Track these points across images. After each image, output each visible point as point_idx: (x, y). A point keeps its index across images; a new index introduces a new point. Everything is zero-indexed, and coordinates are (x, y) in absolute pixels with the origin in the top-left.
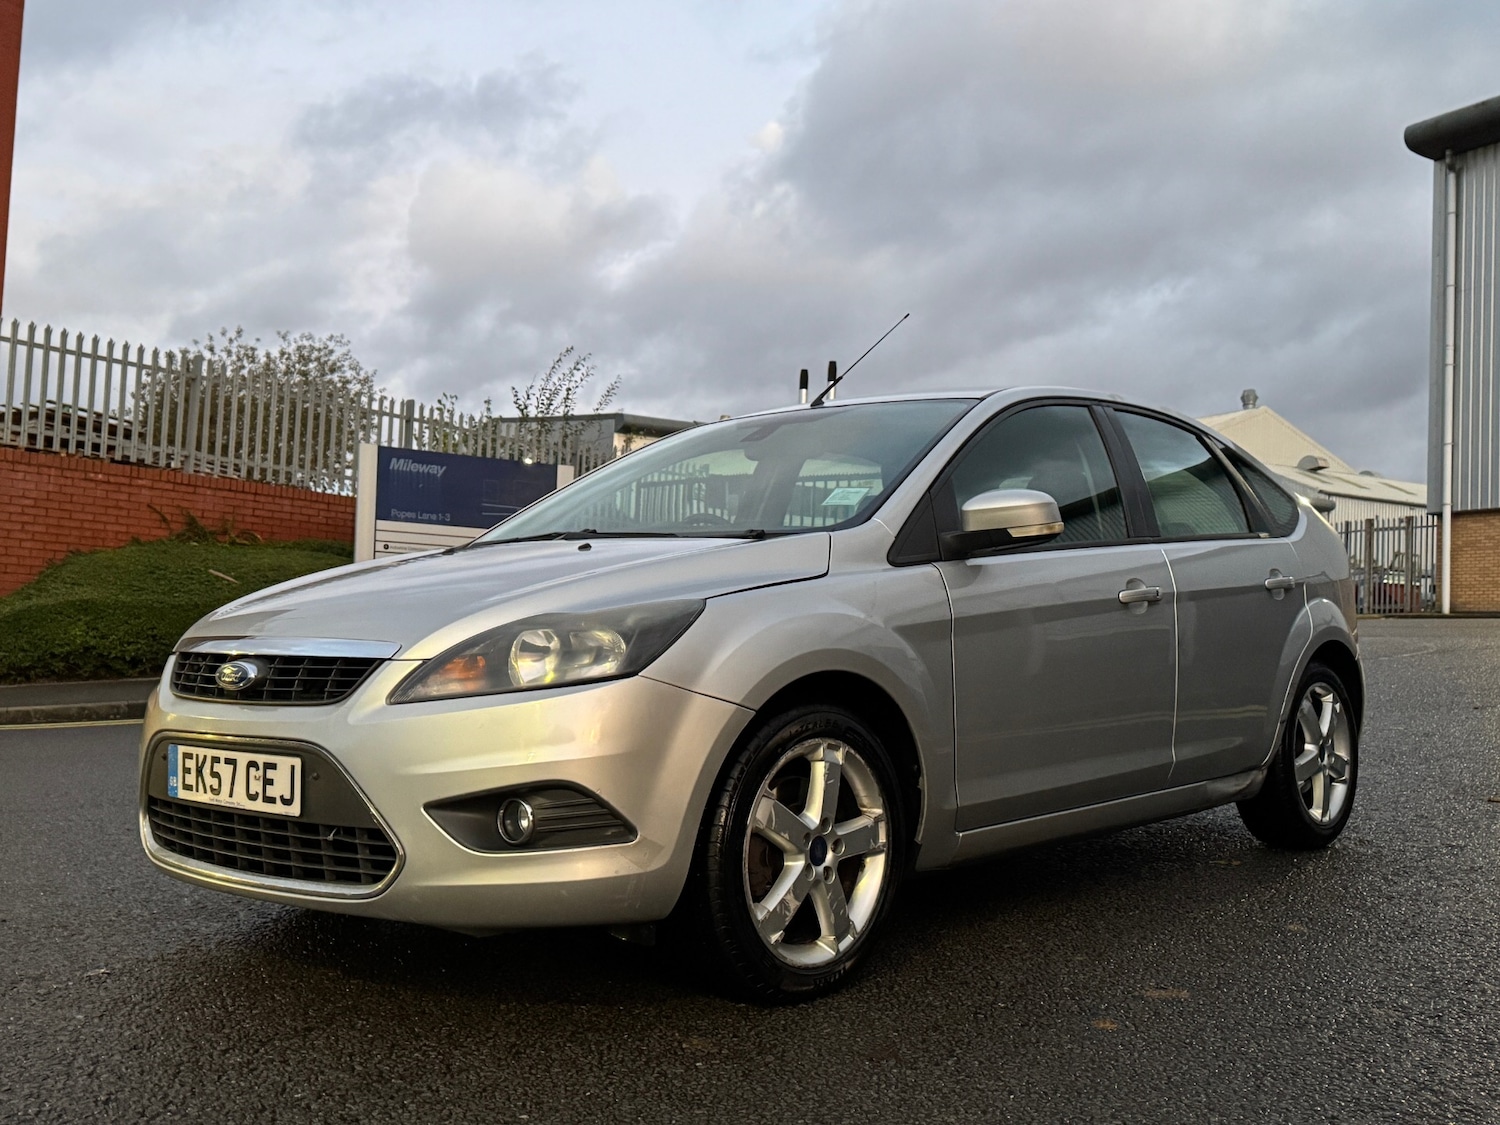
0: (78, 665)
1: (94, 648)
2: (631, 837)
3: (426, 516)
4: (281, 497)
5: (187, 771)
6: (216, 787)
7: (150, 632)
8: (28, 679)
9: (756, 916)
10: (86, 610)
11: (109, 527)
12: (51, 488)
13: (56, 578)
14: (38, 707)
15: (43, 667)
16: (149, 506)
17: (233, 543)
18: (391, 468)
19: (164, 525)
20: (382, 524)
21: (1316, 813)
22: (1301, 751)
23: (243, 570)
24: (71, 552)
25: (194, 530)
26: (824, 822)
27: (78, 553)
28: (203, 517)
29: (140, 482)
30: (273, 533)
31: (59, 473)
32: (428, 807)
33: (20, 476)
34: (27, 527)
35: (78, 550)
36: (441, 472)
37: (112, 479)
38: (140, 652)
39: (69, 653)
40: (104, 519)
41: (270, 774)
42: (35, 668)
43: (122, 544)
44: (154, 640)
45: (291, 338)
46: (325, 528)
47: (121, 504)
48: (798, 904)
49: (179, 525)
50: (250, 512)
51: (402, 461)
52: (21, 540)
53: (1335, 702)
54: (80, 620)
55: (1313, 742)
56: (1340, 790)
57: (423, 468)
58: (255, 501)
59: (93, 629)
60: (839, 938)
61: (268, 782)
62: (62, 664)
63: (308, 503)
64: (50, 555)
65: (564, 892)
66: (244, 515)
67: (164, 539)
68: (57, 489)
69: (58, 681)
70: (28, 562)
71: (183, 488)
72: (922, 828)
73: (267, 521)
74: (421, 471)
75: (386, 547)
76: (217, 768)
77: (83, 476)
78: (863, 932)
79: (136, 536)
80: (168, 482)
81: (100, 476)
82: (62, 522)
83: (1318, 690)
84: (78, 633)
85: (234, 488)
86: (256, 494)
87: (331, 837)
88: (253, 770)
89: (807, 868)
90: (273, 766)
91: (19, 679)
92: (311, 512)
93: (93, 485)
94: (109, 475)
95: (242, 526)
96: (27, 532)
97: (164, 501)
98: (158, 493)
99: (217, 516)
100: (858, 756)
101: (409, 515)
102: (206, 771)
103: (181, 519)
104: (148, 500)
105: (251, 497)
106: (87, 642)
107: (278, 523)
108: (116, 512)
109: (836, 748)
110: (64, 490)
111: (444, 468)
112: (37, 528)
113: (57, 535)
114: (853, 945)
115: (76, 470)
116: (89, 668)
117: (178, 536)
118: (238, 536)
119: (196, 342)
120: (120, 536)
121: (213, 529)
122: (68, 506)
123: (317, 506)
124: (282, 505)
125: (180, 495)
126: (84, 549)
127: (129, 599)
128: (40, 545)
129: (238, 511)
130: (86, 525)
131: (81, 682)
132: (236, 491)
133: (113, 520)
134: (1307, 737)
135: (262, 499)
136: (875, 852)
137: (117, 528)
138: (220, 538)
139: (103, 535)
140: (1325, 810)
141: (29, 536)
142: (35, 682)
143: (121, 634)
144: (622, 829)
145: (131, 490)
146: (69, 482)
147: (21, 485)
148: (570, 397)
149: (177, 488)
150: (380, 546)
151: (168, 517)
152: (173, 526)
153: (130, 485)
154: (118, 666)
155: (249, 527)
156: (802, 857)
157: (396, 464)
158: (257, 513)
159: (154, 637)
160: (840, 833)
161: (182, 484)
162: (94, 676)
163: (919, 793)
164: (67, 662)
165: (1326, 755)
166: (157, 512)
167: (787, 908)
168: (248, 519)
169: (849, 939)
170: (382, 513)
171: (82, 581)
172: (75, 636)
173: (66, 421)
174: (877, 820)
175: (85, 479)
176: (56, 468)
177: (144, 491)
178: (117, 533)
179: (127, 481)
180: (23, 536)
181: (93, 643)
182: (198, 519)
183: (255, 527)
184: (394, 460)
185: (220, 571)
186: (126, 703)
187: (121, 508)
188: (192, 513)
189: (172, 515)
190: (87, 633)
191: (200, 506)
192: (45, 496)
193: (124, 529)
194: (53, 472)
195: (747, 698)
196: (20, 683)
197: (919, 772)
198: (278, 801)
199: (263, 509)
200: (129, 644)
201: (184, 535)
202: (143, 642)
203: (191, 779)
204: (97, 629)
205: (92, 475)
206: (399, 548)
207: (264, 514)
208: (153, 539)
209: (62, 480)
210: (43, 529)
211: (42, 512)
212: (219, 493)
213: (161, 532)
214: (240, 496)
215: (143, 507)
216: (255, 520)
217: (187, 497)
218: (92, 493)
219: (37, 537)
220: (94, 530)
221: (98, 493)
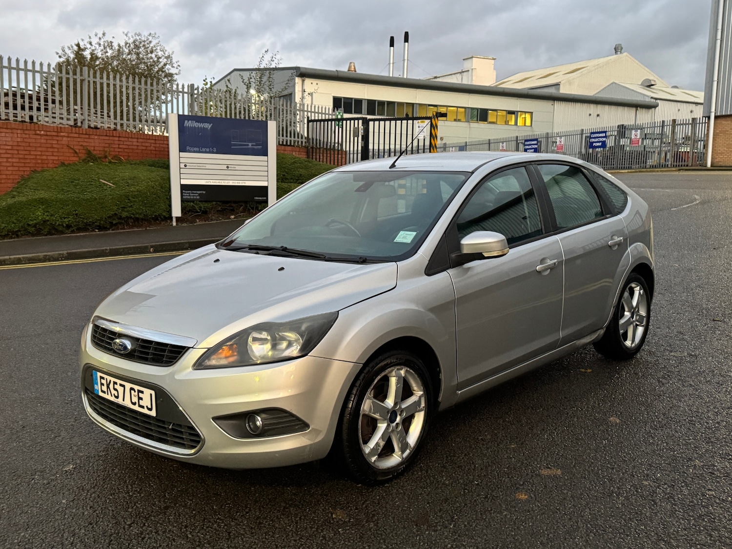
0: (41, 229)
1: (48, 221)
2: (307, 429)
3: (204, 150)
4: (132, 138)
5: (102, 384)
6: (116, 395)
7: (74, 212)
8: (18, 236)
9: (365, 453)
10: (42, 203)
11: (49, 157)
12: (19, 140)
13: (26, 186)
14: (24, 256)
15: (25, 230)
16: (68, 146)
17: (110, 162)
18: (185, 125)
19: (76, 155)
20: (182, 154)
21: (628, 343)
22: (622, 315)
23: (116, 179)
24: (32, 171)
25: (90, 157)
26: (396, 404)
27: (35, 171)
28: (94, 150)
29: (62, 134)
30: (129, 156)
31: (22, 132)
32: (215, 419)
34: (10, 160)
35: (35, 170)
36: (210, 127)
37: (48, 133)
38: (70, 222)
39: (36, 224)
40: (47, 154)
41: (141, 395)
42: (20, 231)
43: (57, 166)
44: (77, 216)
45: (130, 35)
46: (155, 152)
47: (54, 146)
48: (384, 443)
49: (83, 155)
50: (117, 146)
51: (190, 122)
52: (7, 167)
53: (640, 289)
54: (40, 208)
55: (629, 311)
56: (640, 330)
57: (201, 125)
58: (119, 141)
59: (47, 212)
60: (403, 452)
61: (140, 399)
62: (33, 229)
63: (145, 140)
64: (22, 173)
65: (277, 455)
66: (115, 148)
67: (77, 162)
68: (22, 140)
69: (32, 236)
70: (11, 177)
71: (83, 136)
72: (441, 395)
73: (126, 150)
74: (200, 126)
75: (185, 166)
76: (116, 387)
77: (34, 133)
78: (414, 447)
79: (62, 161)
80: (76, 133)
81: (42, 132)
82: (26, 157)
83: (633, 285)
84: (39, 214)
85: (108, 135)
86: (119, 137)
87: (170, 427)
88: (132, 391)
89: (388, 426)
90: (142, 392)
91: (13, 236)
92: (147, 144)
93: (39, 137)
94: (46, 131)
95: (114, 153)
96: (10, 162)
97: (75, 143)
98: (71, 139)
99: (101, 149)
100: (411, 371)
101: (196, 149)
102: (111, 386)
103: (84, 151)
104: (67, 143)
105: (117, 139)
106: (45, 218)
107: (131, 151)
108: (52, 150)
109: (401, 369)
110: (25, 140)
111: (211, 124)
112: (14, 160)
113: (24, 163)
114: (410, 454)
115: (30, 130)
116: (46, 230)
117: (83, 160)
118: (112, 159)
119: (83, 40)
120: (55, 162)
121: (100, 155)
122: (29, 148)
123: (150, 141)
124: (133, 142)
125: (82, 140)
126: (38, 169)
127: (62, 197)
128: (16, 169)
129: (111, 146)
130: (38, 157)
131: (44, 237)
132: (109, 136)
133: (50, 154)
134: (626, 309)
135: (123, 139)
136: (420, 411)
137: (53, 158)
138: (103, 160)
139: (46, 162)
140: (633, 341)
141: (11, 164)
142: (21, 237)
143: (60, 214)
144: (303, 425)
145: (57, 138)
146: (27, 136)
147: (4, 139)
148: (271, 76)
149: (81, 136)
150: (182, 166)
151: (77, 151)
152: (80, 155)
153: (57, 136)
154: (60, 229)
155: (117, 153)
156: (386, 421)
157: (188, 124)
158: (121, 146)
159: (76, 214)
160: (403, 406)
161: (82, 134)
162: (50, 233)
163: (440, 380)
164: (36, 227)
165: (635, 316)
166: (73, 149)
167: (379, 446)
168: (116, 150)
169: (408, 452)
170: (182, 149)
171: (39, 188)
172: (38, 216)
173: (23, 96)
174: (420, 397)
175: (35, 134)
176: (20, 129)
177: (64, 139)
178: (53, 160)
180: (8, 164)
181: (47, 218)
182: (91, 151)
183: (120, 154)
184: (186, 121)
185: (105, 180)
186: (66, 252)
187: (54, 148)
188: (89, 148)
189: (79, 149)
190: (44, 214)
191: (93, 144)
192: (15, 144)
193: (56, 158)
194: (19, 131)
195: (358, 359)
196: (14, 238)
197: (440, 372)
198: (145, 408)
199: (123, 144)
200: (65, 218)
201: (85, 159)
202: (71, 217)
203: (105, 388)
204: (49, 212)
205: (38, 132)
206: (192, 166)
207: (124, 147)
208: (71, 162)
209: (24, 136)
210: (17, 160)
211: (16, 152)
212: (101, 137)
213: (74, 159)
214: (111, 138)
215: (65, 147)
216: (120, 150)
217: (86, 140)
218: (39, 141)
219: (15, 164)
220: (42, 159)
221: (43, 141)
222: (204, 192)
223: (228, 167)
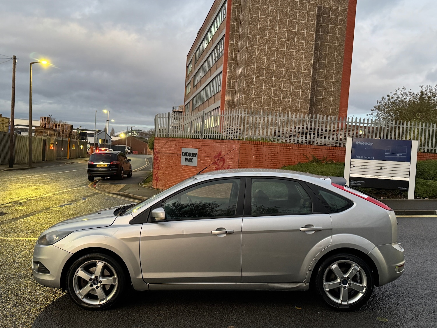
3: (366, 157)
4: (341, 150)
11: (292, 160)
12: (278, 151)
16: (303, 154)
18: (356, 144)
19: (307, 159)
20: (352, 160)
24: (283, 166)
25: (315, 160)
28: (318, 156)
29: (301, 148)
30: (339, 160)
31: (280, 147)
33: (271, 148)
34: (272, 160)
36: (372, 144)
37: (293, 148)
40: (292, 158)
43: (296, 164)
47: (296, 154)
49: (311, 159)
50: (332, 155)
51: (359, 142)
52: (271, 163)
66: (330, 155)
67: (307, 163)
68: (280, 151)
71: (312, 149)
73: (336, 157)
74: (365, 144)
75: (354, 166)
77: (286, 148)
79: (299, 162)
80: (308, 148)
81: (290, 147)
82: (281, 159)
86: (333, 150)
93: (289, 150)
94: (293, 147)
95: (329, 158)
97: (307, 153)
98: (306, 151)
99: (322, 156)
100: (109, 264)
101: (361, 157)
103: (312, 157)
105: (332, 151)
107: (340, 157)
108: (294, 156)
109: (102, 262)
110: (281, 151)
112: (275, 161)
113: (279, 162)
114: (106, 303)
115: (284, 146)
117: (311, 162)
118: (328, 161)
120: (295, 162)
121: (320, 159)
122: (283, 155)
124: (341, 152)
125: (311, 151)
126: (286, 166)
128: (276, 165)
129: (328, 154)
130: (287, 159)
135: (335, 151)
137: (295, 160)
138: (322, 162)
139: (291, 162)
141: (273, 163)
145: (298, 151)
146: (283, 149)
147: (271, 151)
149: (311, 149)
150: (352, 166)
151: (308, 157)
152: (310, 159)
153: (298, 149)
155: (331, 158)
158: (333, 155)
161: (312, 148)
166: (306, 156)
170: (353, 157)
174: (115, 279)
175: (287, 148)
177: (302, 151)
178: (295, 161)
179: (297, 148)
180: (271, 162)
182: (316, 157)
183: (333, 158)
187: (296, 155)
188: (314, 156)
189: (309, 156)
191: (317, 154)
192: (277, 153)
193: (297, 160)
194: (279, 147)
195: (71, 251)
206: (358, 167)
207: (336, 155)
208: (304, 163)
209: (281, 149)
210: (276, 161)
211: (276, 157)
212: (322, 150)
213: (306, 161)
214: (328, 150)
215: (301, 154)
216: (333, 157)
217: (313, 151)
218: (288, 152)
219: (275, 163)
220: (289, 161)
221: (290, 152)
222: (364, 182)
223: (381, 168)
